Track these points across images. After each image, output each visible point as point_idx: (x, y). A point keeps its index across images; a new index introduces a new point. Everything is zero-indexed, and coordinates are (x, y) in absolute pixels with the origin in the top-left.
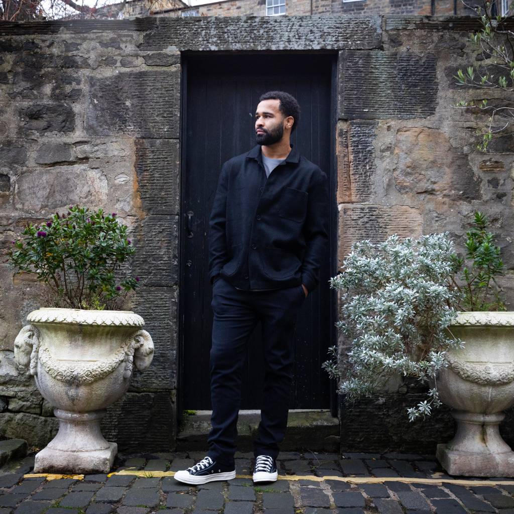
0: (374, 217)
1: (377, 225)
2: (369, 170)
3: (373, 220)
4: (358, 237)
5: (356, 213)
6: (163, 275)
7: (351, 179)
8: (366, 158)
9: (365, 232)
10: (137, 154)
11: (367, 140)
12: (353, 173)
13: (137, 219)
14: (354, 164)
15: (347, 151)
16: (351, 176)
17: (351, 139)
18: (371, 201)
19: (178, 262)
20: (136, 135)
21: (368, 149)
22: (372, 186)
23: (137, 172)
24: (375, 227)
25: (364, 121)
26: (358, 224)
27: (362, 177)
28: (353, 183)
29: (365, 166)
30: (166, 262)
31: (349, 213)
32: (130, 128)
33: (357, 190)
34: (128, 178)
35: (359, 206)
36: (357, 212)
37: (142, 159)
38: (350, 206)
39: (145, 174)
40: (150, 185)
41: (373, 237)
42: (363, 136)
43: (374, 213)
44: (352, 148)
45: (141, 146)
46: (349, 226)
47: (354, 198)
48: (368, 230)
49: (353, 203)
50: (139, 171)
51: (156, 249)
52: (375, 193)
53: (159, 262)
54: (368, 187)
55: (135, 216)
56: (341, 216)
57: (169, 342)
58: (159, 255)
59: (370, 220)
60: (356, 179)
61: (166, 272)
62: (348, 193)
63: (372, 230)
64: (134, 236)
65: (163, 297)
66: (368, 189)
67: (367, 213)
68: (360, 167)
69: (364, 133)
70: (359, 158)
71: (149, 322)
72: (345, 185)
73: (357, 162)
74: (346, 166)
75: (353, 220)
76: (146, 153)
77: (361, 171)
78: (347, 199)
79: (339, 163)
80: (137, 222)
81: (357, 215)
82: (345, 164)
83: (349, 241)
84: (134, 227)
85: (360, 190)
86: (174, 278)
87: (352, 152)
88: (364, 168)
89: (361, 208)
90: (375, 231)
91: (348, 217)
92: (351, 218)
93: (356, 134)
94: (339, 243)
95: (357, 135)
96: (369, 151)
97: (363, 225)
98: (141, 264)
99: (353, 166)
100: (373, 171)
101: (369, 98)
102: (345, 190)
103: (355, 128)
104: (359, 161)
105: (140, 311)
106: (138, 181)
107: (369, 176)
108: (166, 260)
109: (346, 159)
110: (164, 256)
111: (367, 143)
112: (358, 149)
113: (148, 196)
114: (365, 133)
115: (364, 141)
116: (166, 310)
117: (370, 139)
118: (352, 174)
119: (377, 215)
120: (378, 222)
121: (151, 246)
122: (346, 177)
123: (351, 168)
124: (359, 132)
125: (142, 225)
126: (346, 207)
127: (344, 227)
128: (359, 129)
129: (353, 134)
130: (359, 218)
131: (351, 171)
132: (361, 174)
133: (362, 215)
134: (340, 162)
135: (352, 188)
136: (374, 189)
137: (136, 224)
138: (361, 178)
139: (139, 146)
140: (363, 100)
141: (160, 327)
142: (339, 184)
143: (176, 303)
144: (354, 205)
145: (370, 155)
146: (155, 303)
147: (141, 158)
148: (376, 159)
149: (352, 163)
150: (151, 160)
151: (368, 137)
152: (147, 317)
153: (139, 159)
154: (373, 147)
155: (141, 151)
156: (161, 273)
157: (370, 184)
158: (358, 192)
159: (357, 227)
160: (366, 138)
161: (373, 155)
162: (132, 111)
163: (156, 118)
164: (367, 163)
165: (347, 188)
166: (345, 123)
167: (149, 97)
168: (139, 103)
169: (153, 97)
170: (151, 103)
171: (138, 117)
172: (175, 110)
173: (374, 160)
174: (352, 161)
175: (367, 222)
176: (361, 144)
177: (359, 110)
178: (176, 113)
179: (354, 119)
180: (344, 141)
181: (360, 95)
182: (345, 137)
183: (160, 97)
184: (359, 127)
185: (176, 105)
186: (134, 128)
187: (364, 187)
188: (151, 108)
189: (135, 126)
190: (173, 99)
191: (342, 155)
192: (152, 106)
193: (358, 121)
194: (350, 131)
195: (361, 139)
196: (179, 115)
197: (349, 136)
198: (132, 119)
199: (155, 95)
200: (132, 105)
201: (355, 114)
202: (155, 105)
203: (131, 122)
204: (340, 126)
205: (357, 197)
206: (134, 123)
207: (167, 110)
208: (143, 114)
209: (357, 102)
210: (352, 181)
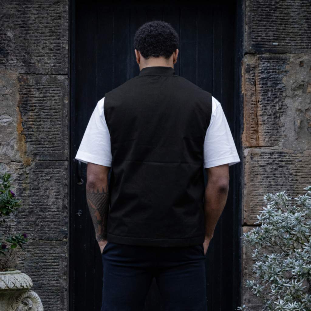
0: (284, 163)
1: (287, 172)
2: (280, 111)
3: (282, 167)
4: (266, 185)
5: (263, 158)
6: (52, 228)
7: (259, 120)
8: (276, 97)
9: (274, 179)
10: (21, 91)
11: (277, 77)
12: (261, 113)
13: (22, 165)
14: (263, 104)
15: (254, 89)
16: (259, 117)
17: (260, 76)
18: (280, 145)
19: (67, 213)
20: (19, 70)
21: (278, 87)
22: (283, 129)
23: (21, 112)
24: (285, 174)
25: (273, 55)
26: (266, 171)
27: (271, 118)
28: (261, 125)
29: (274, 106)
30: (55, 213)
31: (256, 158)
32: (12, 62)
33: (265, 133)
34: (12, 119)
35: (268, 150)
36: (265, 157)
37: (26, 98)
38: (257, 150)
39: (31, 114)
40: (36, 127)
41: (282, 185)
42: (273, 72)
43: (284, 159)
44: (261, 86)
45: (25, 82)
46: (256, 173)
47: (261, 143)
48: (277, 177)
49: (260, 147)
50: (23, 111)
51: (43, 199)
52: (286, 136)
53: (47, 213)
54: (277, 129)
55: (19, 162)
56: (247, 162)
57: (58, 301)
58: (47, 205)
59: (280, 167)
60: (264, 121)
61: (55, 225)
62: (255, 137)
63: (281, 177)
64: (20, 184)
65: (52, 252)
66: (278, 132)
67: (275, 158)
68: (269, 107)
69: (273, 69)
70: (268, 98)
71: (36, 279)
72: (252, 127)
73: (266, 102)
74: (253, 106)
75: (261, 166)
76: (30, 91)
77: (270, 111)
78: (254, 142)
79: (245, 103)
80: (23, 168)
81: (264, 161)
82: (252, 104)
83: (256, 189)
84: (19, 174)
85: (269, 132)
86: (63, 232)
87: (261, 90)
88: (274, 109)
89: (270, 153)
90: (284, 179)
91: (255, 163)
92: (258, 164)
93: (265, 70)
94: (245, 192)
95: (266, 71)
96: (280, 89)
97: (271, 172)
98: (27, 215)
99: (261, 106)
100: (283, 112)
101: (279, 29)
102: (252, 133)
103: (264, 64)
104: (268, 101)
105: (27, 267)
106: (22, 123)
107: (279, 118)
108: (55, 211)
109: (253, 98)
110: (52, 207)
111: (277, 80)
112: (268, 87)
113: (33, 139)
114: (275, 69)
115: (274, 78)
116: (55, 266)
117: (281, 76)
118: (261, 115)
119: (287, 161)
120: (288, 169)
121: (37, 196)
122: (254, 119)
123: (259, 109)
124: (268, 68)
125: (28, 172)
126: (254, 152)
127: (251, 174)
128: (269, 65)
129: (261, 70)
130: (268, 164)
131: (259, 112)
132: (270, 115)
133: (271, 161)
134: (246, 101)
135: (260, 131)
136: (284, 131)
137: (21, 170)
138: (270, 120)
139: (23, 83)
140: (273, 31)
141: (48, 285)
142: (245, 126)
143: (66, 258)
144: (263, 150)
145: (280, 94)
146: (43, 258)
147: (26, 96)
148: (286, 99)
149: (260, 103)
150: (36, 99)
151: (279, 74)
152: (34, 273)
153: (23, 97)
154: (283, 85)
155: (25, 88)
156: (49, 225)
157: (280, 127)
158: (266, 135)
159: (264, 174)
160: (276, 75)
161: (284, 94)
162: (15, 43)
163: (41, 51)
164: (277, 103)
165: (255, 130)
166: (252, 57)
167: (34, 27)
168: (22, 33)
169: (38, 27)
170: (36, 34)
171: (22, 49)
172: (63, 42)
173: (284, 99)
174: (260, 100)
175: (276, 169)
176: (271, 81)
177: (268, 43)
178: (64, 46)
179: (262, 54)
180: (251, 78)
181: (270, 26)
182: (252, 74)
183: (46, 27)
184: (269, 62)
185: (63, 36)
186: (17, 63)
187: (273, 129)
188: (35, 40)
189: (18, 60)
190: (60, 29)
191: (249, 94)
192: (36, 37)
193: (266, 55)
194: (259, 67)
195: (271, 75)
196: (67, 48)
197: (256, 72)
198: (14, 52)
199: (40, 25)
200: (15, 35)
201: (264, 47)
202: (40, 36)
203: (14, 56)
204: (248, 60)
205: (266, 141)
206: (17, 56)
207: (53, 41)
208: (27, 47)
209: (266, 34)
210: (260, 123)
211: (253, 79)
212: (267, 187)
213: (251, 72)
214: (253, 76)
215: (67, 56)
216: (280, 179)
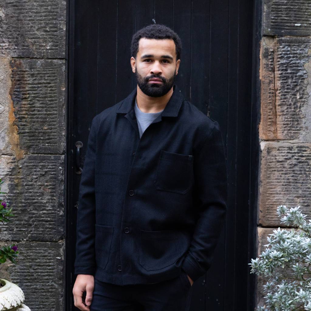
0: (304, 158)
1: (307, 168)
2: (301, 100)
3: (302, 162)
4: (284, 182)
5: (282, 153)
6: (47, 228)
7: (278, 111)
8: (297, 85)
9: (293, 176)
10: (13, 78)
11: (298, 63)
12: (280, 103)
13: (14, 159)
14: (282, 92)
15: (273, 76)
16: (277, 107)
17: (279, 61)
18: (301, 138)
19: (63, 212)
20: (12, 54)
21: (299, 74)
22: (304, 120)
23: (14, 101)
24: (305, 170)
25: (295, 38)
26: (284, 167)
27: (291, 108)
28: (280, 115)
29: (295, 95)
30: (50, 212)
31: (274, 152)
32: (4, 45)
33: (284, 124)
34: (3, 107)
35: (286, 144)
36: (283, 151)
37: (18, 85)
38: (275, 144)
39: (24, 103)
40: (29, 116)
41: (302, 183)
42: (293, 57)
43: (305, 154)
44: (280, 72)
45: (18, 67)
46: (274, 169)
47: (280, 135)
48: (296, 174)
49: (278, 140)
50: (16, 99)
51: (38, 196)
52: (307, 128)
53: (41, 212)
54: (298, 121)
55: (11, 155)
56: (264, 157)
57: (53, 308)
58: (42, 203)
59: (300, 162)
60: (283, 111)
61: (50, 224)
62: (273, 129)
63: (301, 174)
64: (11, 180)
65: (46, 254)
66: (298, 124)
67: (295, 153)
68: (288, 96)
69: (294, 54)
70: (288, 85)
72: (270, 119)
73: (286, 90)
74: (271, 95)
75: (278, 162)
76: (23, 77)
77: (290, 100)
78: (271, 136)
79: (262, 91)
80: (15, 162)
81: (283, 156)
82: (270, 93)
83: (273, 187)
84: (10, 169)
85: (288, 124)
86: (60, 232)
87: (280, 77)
88: (294, 98)
89: (289, 147)
90: (304, 176)
91: (272, 158)
92: (276, 159)
93: (285, 54)
94: (261, 190)
95: (286, 56)
96: (301, 76)
97: (290, 168)
98: (19, 214)
99: (280, 95)
100: (304, 102)
101: (302, 9)
102: (269, 125)
103: (284, 48)
104: (287, 89)
105: (19, 270)
106: (14, 112)
107: (300, 108)
108: (50, 210)
109: (272, 86)
110: (47, 205)
111: (298, 66)
112: (288, 73)
113: (27, 131)
114: (296, 54)
115: (295, 63)
116: (50, 269)
117: (302, 61)
118: (279, 105)
119: (308, 156)
120: (308, 165)
121: (31, 193)
122: (272, 109)
123: (278, 98)
124: (288, 52)
125: (20, 167)
126: (270, 146)
127: (267, 170)
128: (289, 49)
129: (281, 54)
130: (286, 159)
131: (277, 101)
132: (290, 105)
133: (290, 155)
134: (264, 89)
135: (278, 123)
136: (305, 123)
137: (13, 164)
138: (290, 110)
139: (15, 68)
140: (295, 11)
141: (43, 290)
142: (262, 117)
143: (62, 261)
144: (281, 144)
145: (301, 82)
146: (37, 261)
147: (19, 82)
148: (308, 87)
149: (278, 92)
150: (30, 86)
151: (300, 59)
153: (15, 84)
154: (305, 72)
155: (18, 74)
156: (44, 225)
157: (300, 118)
158: (285, 127)
159: (282, 171)
160: (297, 60)
161: (306, 82)
162: (6, 24)
163: (36, 32)
164: (297, 91)
165: (272, 122)
166: (271, 40)
167: (28, 5)
168: (14, 13)
169: (33, 5)
170: (30, 14)
171: (14, 31)
172: (60, 23)
173: (306, 87)
174: (279, 88)
175: (295, 165)
176: (291, 67)
177: (289, 24)
178: (61, 27)
179: (282, 36)
180: (270, 63)
181: (292, 5)
182: (271, 59)
183: (42, 6)
184: (289, 46)
185: (61, 16)
186: (9, 45)
187: (293, 121)
188: (30, 20)
189: (10, 42)
190: (57, 8)
191: (267, 81)
192: (31, 17)
193: (287, 38)
194: (278, 51)
195: (292, 60)
196: (65, 29)
197: (275, 57)
198: (6, 34)
199: (35, 4)
200: (7, 15)
201: (284, 29)
202: (35, 16)
203: (5, 38)
204: (265, 44)
205: (284, 134)
206: (9, 38)
207: (50, 22)
208: (21, 28)
209: (287, 14)
210: (278, 113)
211: (271, 65)
212: (285, 185)
213: (270, 57)
214: (271, 62)
215: (65, 38)
216: (300, 176)
